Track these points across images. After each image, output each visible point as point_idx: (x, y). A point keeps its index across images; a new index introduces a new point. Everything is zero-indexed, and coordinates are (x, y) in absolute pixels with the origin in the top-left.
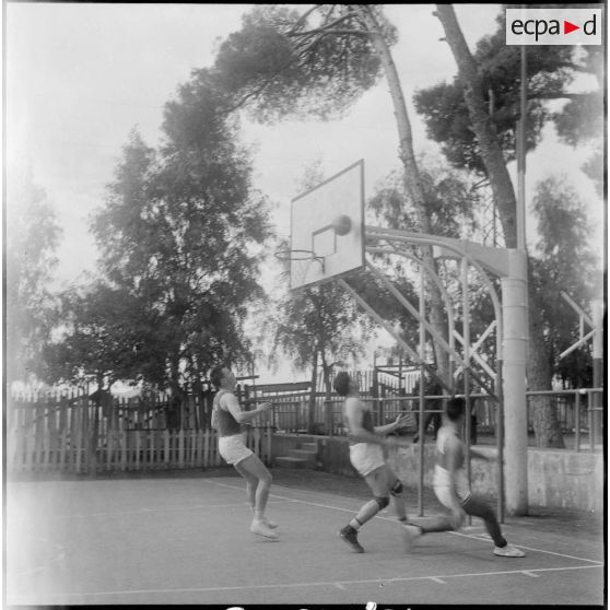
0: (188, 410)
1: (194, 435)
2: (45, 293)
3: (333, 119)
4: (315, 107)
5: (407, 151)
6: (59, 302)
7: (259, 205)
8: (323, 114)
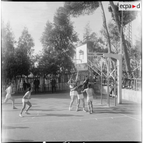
0: (62, 77)
1: (63, 84)
2: (33, 56)
3: (90, 15)
4: (86, 12)
5: (105, 24)
6: (35, 57)
7: (75, 34)
8: (88, 14)
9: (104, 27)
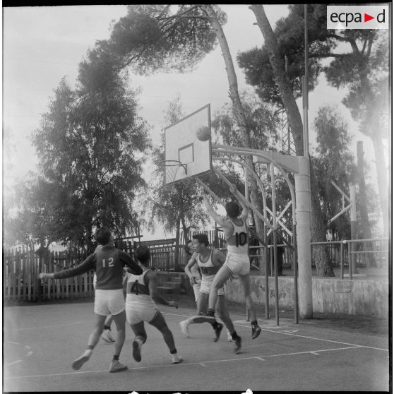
3: (187, 72)
4: (175, 64)
5: (234, 92)
7: (141, 127)
8: (180, 69)
9: (232, 99)
